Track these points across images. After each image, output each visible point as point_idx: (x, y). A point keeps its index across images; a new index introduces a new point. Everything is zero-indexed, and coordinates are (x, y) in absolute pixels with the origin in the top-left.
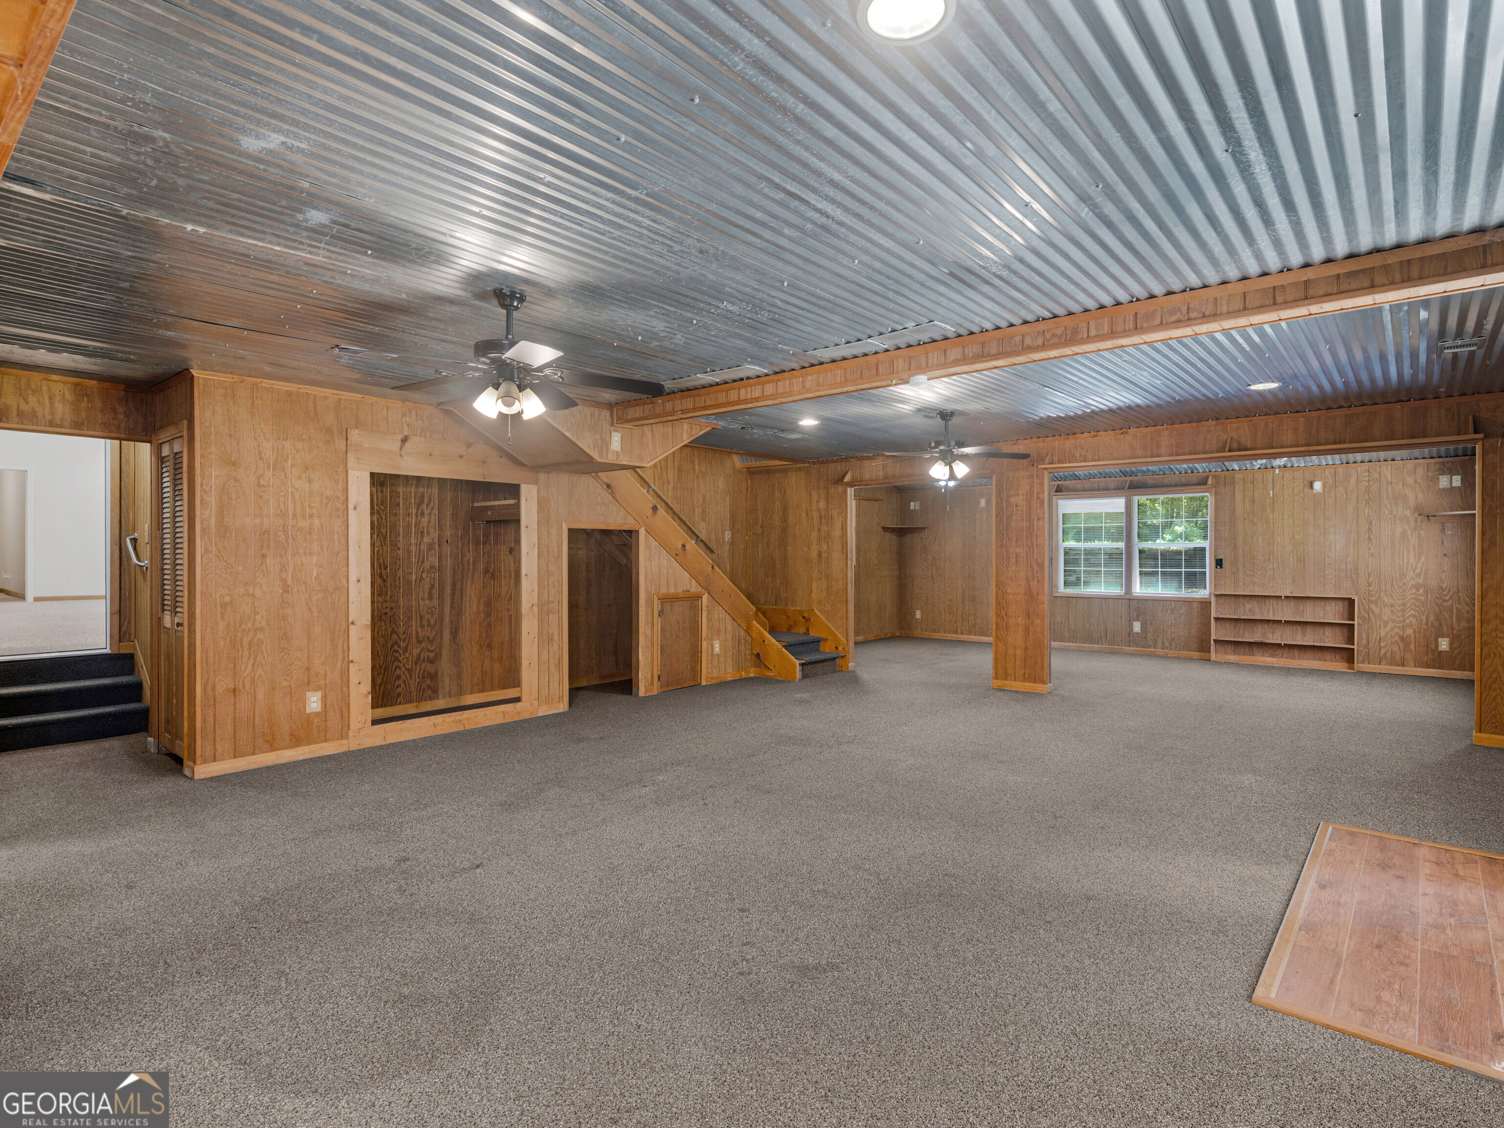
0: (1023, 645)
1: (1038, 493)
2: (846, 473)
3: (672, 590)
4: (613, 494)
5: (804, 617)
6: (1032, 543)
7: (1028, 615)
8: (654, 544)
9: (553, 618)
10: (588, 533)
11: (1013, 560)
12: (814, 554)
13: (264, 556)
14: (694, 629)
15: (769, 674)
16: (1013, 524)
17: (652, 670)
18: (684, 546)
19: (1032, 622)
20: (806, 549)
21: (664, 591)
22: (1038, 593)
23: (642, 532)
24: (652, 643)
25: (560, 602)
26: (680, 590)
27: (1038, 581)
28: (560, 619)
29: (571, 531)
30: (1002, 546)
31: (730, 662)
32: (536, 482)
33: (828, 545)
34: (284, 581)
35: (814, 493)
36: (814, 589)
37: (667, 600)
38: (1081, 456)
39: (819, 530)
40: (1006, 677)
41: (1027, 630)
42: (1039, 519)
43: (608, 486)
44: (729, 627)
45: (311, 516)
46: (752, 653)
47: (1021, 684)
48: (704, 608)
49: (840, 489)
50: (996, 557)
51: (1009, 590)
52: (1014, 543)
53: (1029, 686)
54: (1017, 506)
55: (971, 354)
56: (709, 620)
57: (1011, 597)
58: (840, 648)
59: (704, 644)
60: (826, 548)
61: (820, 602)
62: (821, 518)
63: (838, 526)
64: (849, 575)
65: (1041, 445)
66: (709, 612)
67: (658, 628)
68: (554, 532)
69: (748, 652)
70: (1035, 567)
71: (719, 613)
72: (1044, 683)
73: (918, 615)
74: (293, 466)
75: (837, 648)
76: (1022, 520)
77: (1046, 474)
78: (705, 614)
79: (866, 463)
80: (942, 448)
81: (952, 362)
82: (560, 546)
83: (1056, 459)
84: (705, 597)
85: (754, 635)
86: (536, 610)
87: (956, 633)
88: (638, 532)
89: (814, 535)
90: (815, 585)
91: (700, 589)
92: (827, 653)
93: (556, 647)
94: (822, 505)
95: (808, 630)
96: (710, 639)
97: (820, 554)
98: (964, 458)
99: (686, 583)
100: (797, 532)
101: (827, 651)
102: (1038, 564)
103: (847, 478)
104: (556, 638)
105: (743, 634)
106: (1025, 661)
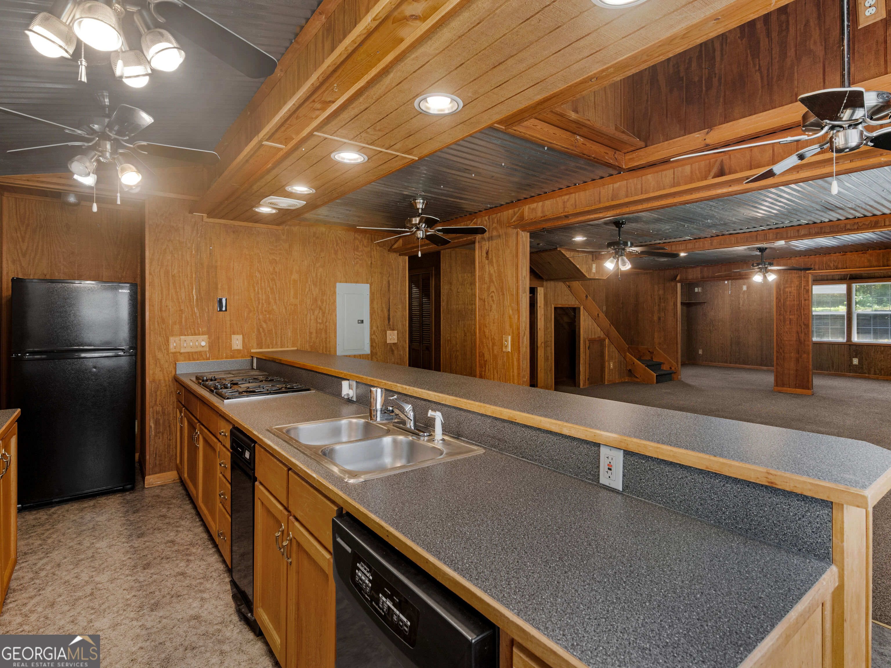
0: (795, 368)
1: (804, 286)
2: (677, 276)
3: (593, 337)
4: (570, 290)
5: (649, 351)
6: (801, 312)
7: (798, 352)
8: (586, 314)
9: (549, 349)
10: (562, 308)
11: (788, 322)
12: (656, 318)
13: (459, 321)
14: (602, 355)
15: (637, 380)
16: (788, 303)
17: (586, 375)
18: (598, 315)
19: (801, 356)
20: (650, 316)
21: (590, 337)
22: (804, 341)
23: (582, 308)
24: (586, 362)
25: (551, 341)
26: (596, 337)
27: (805, 334)
28: (551, 349)
29: (555, 308)
30: (780, 314)
31: (617, 373)
32: (542, 286)
33: (665, 314)
34: (464, 331)
35: (656, 286)
36: (656, 336)
37: (592, 341)
38: (834, 266)
39: (659, 305)
40: (783, 385)
41: (797, 360)
42: (805, 300)
43: (569, 287)
44: (617, 355)
45: (472, 304)
46: (626, 369)
47: (794, 389)
48: (606, 345)
49: (673, 284)
50: (777, 320)
51: (785, 339)
52: (788, 313)
53: (799, 391)
54: (790, 293)
55: (814, 232)
56: (608, 351)
57: (786, 342)
58: (673, 368)
59: (607, 364)
60: (663, 315)
61: (660, 344)
62: (660, 299)
63: (671, 304)
64: (678, 329)
65: (807, 260)
66: (609, 347)
67: (588, 354)
68: (549, 309)
69: (625, 369)
70: (803, 326)
71: (613, 349)
72: (809, 389)
73: (700, 352)
74: (467, 283)
75: (671, 368)
76: (794, 300)
77: (810, 276)
78: (607, 349)
79: (690, 270)
80: (760, 266)
81: (802, 235)
82: (551, 315)
83: (817, 267)
84: (607, 340)
85: (628, 360)
86: (543, 345)
87: (727, 363)
88: (579, 308)
89: (656, 308)
90: (656, 335)
91: (605, 336)
92: (664, 371)
93: (550, 363)
94: (661, 292)
95: (652, 358)
96: (609, 362)
97: (659, 319)
98: (772, 271)
99: (599, 333)
100: (645, 306)
101: (664, 369)
102: (804, 325)
103: (678, 278)
104: (550, 358)
105: (622, 359)
106: (796, 376)
